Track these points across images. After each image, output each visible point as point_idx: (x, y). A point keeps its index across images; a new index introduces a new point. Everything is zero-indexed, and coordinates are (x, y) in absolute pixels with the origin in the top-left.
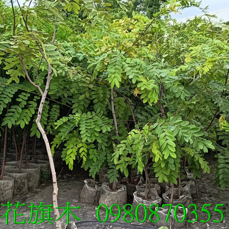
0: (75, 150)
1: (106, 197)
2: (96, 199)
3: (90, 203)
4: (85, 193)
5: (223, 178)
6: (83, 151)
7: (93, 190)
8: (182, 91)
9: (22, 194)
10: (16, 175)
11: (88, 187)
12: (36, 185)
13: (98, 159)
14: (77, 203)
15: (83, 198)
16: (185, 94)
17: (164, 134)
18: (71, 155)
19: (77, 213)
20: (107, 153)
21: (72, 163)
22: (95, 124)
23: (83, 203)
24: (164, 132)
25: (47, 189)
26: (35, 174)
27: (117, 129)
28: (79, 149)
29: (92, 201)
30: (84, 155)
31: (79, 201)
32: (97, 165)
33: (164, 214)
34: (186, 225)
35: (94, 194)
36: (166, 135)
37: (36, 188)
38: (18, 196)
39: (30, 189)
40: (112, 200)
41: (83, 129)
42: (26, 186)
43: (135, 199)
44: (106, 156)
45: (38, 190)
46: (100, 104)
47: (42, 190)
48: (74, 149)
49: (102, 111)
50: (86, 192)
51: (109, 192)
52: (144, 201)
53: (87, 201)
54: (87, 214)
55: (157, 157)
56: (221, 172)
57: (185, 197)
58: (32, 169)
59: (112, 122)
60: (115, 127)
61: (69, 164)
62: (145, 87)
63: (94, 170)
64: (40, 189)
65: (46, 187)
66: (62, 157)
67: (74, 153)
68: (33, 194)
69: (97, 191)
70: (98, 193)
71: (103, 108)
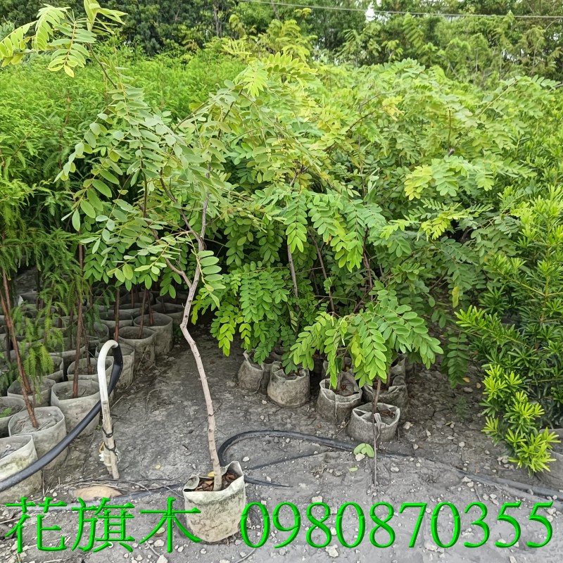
0: (232, 326)
1: (278, 386)
2: (263, 383)
3: (253, 390)
4: (245, 373)
5: (455, 372)
6: (245, 329)
7: (257, 370)
8: (398, 242)
9: (146, 368)
10: (137, 342)
11: (250, 366)
12: (167, 350)
13: (268, 337)
14: (233, 388)
15: (242, 381)
16: (402, 248)
17: (369, 339)
18: (227, 334)
19: (235, 411)
20: (281, 325)
21: (228, 346)
22: (263, 289)
23: (243, 389)
24: (370, 335)
25: (184, 357)
26: (165, 334)
27: (295, 286)
28: (238, 325)
29: (256, 386)
30: (246, 336)
31: (237, 385)
32: (266, 346)
33: (365, 422)
34: (396, 434)
35: (260, 376)
36: (373, 341)
37: (167, 355)
38: (141, 373)
39: (158, 358)
40: (288, 392)
41: (245, 299)
42: (153, 355)
43: (323, 392)
44: (280, 331)
45: (171, 359)
46: (269, 245)
47: (178, 360)
48: (230, 325)
49: (272, 256)
50: (247, 372)
51: (283, 379)
52: (336, 396)
53: (248, 386)
54: (250, 413)
55: (359, 359)
56: (452, 364)
57: (396, 388)
58: (160, 327)
59: (288, 274)
60: (293, 283)
61: (224, 348)
62: (342, 245)
63: (261, 353)
64: (173, 358)
65: (182, 353)
66: (211, 332)
67: (231, 331)
68: (163, 369)
69: (264, 372)
70: (266, 374)
71: (274, 253)
